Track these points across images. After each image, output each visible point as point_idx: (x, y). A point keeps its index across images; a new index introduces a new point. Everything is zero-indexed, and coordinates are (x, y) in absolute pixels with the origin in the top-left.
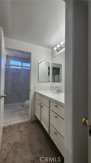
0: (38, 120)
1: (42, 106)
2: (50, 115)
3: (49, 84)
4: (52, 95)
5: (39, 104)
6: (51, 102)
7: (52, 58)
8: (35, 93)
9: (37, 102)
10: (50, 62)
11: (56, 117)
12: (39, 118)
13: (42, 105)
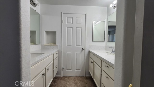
0: (91, 77)
1: (94, 65)
2: (101, 75)
3: (104, 44)
4: (107, 55)
5: (92, 62)
6: (103, 62)
7: (108, 16)
8: (89, 52)
9: (91, 60)
10: (106, 20)
11: (107, 77)
12: (92, 75)
13: (95, 63)
